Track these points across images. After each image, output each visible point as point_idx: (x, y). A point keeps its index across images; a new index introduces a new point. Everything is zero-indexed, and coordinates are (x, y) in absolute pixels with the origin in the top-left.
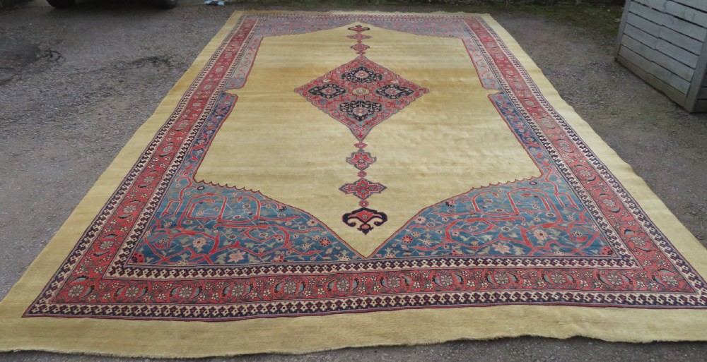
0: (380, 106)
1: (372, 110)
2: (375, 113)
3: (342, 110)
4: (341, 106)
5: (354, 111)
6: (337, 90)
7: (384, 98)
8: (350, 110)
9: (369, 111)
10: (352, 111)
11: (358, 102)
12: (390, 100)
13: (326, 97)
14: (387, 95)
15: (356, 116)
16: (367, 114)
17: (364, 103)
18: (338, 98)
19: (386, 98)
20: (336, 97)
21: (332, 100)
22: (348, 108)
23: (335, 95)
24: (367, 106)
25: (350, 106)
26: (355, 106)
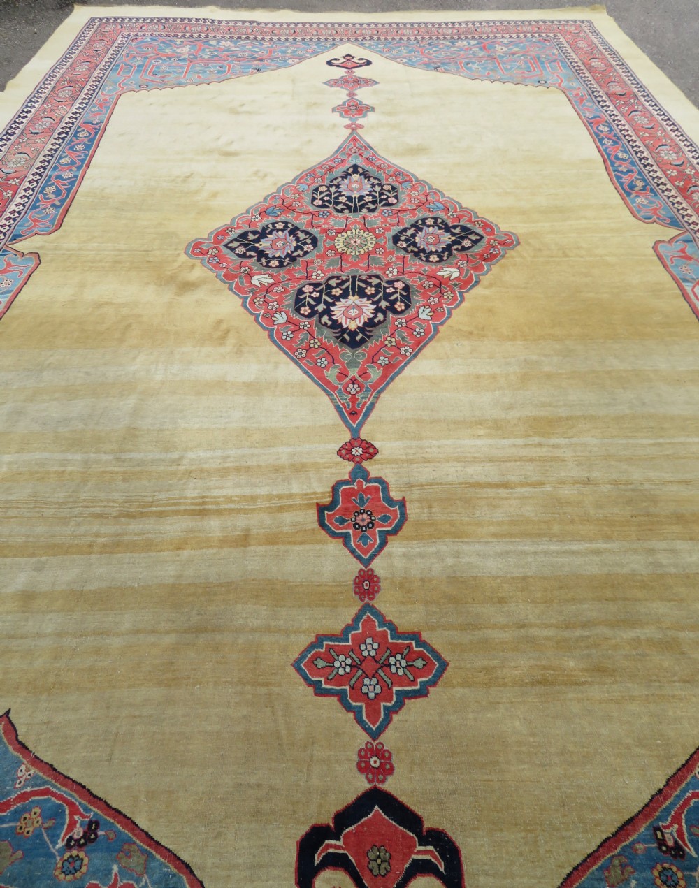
0: (314, 199)
1: (333, 189)
2: (327, 182)
3: (393, 188)
4: (396, 197)
5: (368, 187)
6: (415, 244)
7: (302, 222)
8: (377, 189)
9: (338, 186)
10: (373, 186)
11: (362, 207)
12: (290, 217)
13: (436, 219)
14: (293, 232)
15: (366, 175)
16: (343, 178)
17: (349, 208)
18: (408, 220)
19: (296, 223)
20: (413, 220)
21: (421, 214)
22: (381, 194)
23: (417, 228)
24: (342, 199)
25: (378, 200)
26: (368, 199)
